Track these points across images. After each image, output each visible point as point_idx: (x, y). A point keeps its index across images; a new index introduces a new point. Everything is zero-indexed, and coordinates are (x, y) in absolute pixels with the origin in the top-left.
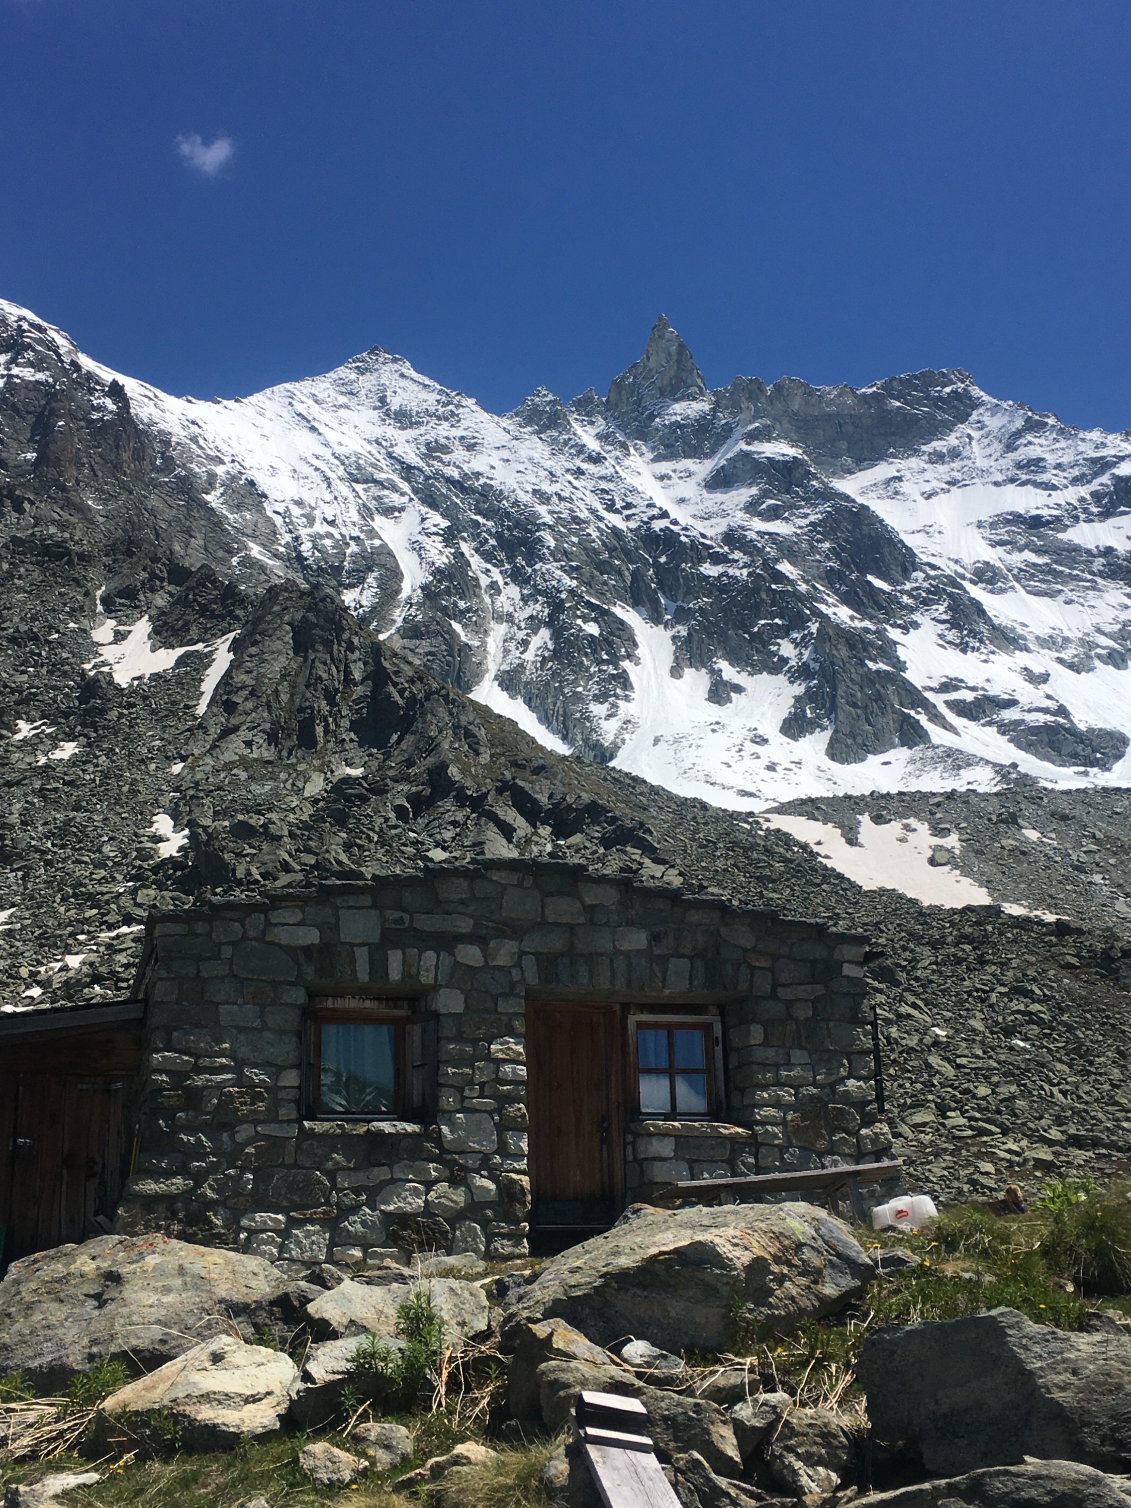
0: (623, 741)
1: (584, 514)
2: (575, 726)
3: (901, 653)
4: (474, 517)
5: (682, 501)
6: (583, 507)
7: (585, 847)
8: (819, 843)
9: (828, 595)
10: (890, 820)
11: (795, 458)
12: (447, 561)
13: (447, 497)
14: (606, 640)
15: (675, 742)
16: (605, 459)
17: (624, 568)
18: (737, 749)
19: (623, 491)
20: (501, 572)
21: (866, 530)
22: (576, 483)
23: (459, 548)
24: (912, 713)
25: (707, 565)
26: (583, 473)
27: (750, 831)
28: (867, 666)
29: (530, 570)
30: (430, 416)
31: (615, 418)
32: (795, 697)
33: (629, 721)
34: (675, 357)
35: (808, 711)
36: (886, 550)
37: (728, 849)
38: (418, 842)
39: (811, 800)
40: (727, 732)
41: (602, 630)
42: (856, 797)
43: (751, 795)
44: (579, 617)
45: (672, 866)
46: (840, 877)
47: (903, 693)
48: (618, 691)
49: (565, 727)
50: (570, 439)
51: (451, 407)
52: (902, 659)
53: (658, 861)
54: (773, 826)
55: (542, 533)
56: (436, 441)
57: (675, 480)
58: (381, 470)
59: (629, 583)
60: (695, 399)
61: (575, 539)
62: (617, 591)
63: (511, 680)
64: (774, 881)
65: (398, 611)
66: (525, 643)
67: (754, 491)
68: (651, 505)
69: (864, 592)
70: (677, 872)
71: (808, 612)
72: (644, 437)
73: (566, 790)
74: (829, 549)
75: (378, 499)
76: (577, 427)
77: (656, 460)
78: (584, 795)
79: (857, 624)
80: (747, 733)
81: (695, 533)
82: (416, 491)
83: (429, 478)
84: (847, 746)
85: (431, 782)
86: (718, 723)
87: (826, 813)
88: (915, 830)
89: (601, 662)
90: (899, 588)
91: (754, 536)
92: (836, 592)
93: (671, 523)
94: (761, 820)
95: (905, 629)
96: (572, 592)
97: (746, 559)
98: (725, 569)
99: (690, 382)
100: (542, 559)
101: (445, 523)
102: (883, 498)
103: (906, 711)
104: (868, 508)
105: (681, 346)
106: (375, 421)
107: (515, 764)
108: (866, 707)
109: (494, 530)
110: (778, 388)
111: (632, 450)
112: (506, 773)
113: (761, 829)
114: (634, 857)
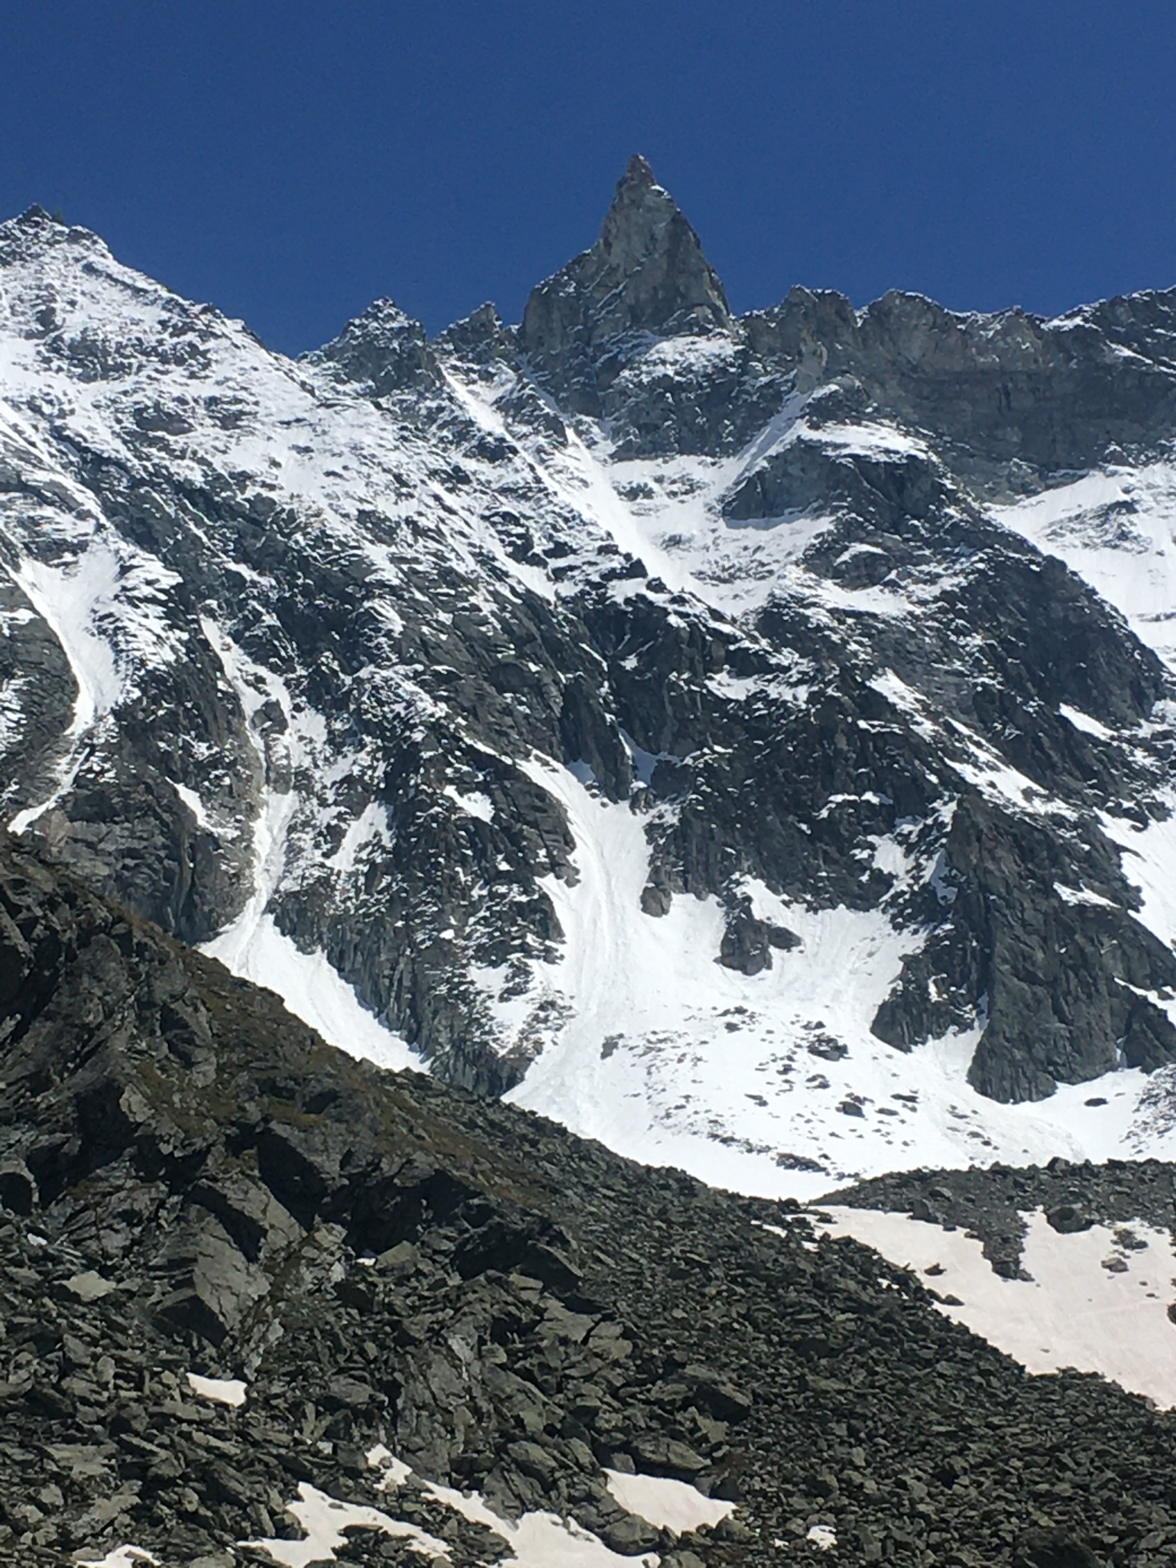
0: (538, 1047)
1: (466, 566)
2: (435, 1013)
3: (1130, 869)
4: (232, 566)
5: (674, 541)
6: (464, 551)
7: (419, 1273)
8: (935, 1271)
9: (978, 745)
10: (1090, 1223)
11: (911, 457)
12: (171, 658)
13: (177, 523)
14: (506, 830)
15: (648, 1050)
16: (515, 451)
17: (547, 680)
18: (779, 1066)
19: (550, 518)
20: (287, 684)
21: (1057, 610)
22: (450, 500)
23: (200, 630)
24: (1152, 996)
25: (722, 677)
26: (466, 480)
27: (785, 1242)
28: (1058, 897)
29: (348, 680)
30: (147, 354)
31: (538, 367)
32: (903, 958)
33: (552, 1004)
34: (663, 246)
35: (932, 989)
36: (1101, 653)
37: (734, 1280)
38: (47, 1257)
39: (919, 1177)
40: (760, 1028)
41: (498, 810)
42: (1019, 1171)
43: (807, 1165)
44: (451, 781)
45: (609, 1318)
46: (978, 1344)
47: (1135, 954)
48: (530, 939)
49: (414, 1014)
50: (441, 409)
51: (191, 337)
52: (1132, 882)
53: (576, 1305)
54: (836, 1232)
55: (376, 603)
56: (157, 406)
57: (660, 498)
58: (38, 464)
59: (557, 711)
60: (703, 332)
61: (445, 617)
62: (533, 729)
63: (301, 912)
64: (832, 1353)
65: (64, 761)
66: (334, 835)
67: (825, 524)
68: (608, 550)
69: (1055, 741)
70: (618, 1330)
71: (933, 779)
72: (596, 409)
73: (383, 1147)
74: (981, 649)
75: (31, 524)
76: (456, 384)
77: (623, 455)
78: (419, 1156)
79: (1039, 807)
80: (803, 1033)
81: (699, 609)
82: (110, 510)
83: (142, 482)
84: (1013, 1062)
85: (82, 1125)
86: (740, 1011)
87: (953, 1206)
88: (1143, 1245)
89: (494, 877)
90: (1126, 733)
91: (825, 619)
92: (995, 739)
93: (649, 586)
94: (811, 1219)
95: (1140, 819)
96: (436, 728)
97: (806, 665)
98: (761, 685)
99: (694, 295)
100: (375, 658)
101: (170, 579)
102: (1095, 546)
103: (1139, 992)
104: (1063, 565)
105: (676, 220)
106: (28, 361)
107: (270, 1088)
108: (1052, 983)
109: (274, 596)
110: (879, 315)
111: (570, 433)
112: (250, 1106)
113: (811, 1239)
114: (525, 1295)
